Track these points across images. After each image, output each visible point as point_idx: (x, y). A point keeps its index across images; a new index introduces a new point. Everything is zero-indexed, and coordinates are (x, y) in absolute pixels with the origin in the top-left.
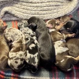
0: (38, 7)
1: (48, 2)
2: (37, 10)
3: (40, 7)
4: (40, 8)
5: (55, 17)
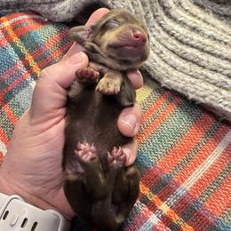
0: (173, 35)
1: (215, 39)
2: (163, 41)
3: (176, 39)
4: (175, 42)
5: (202, 94)
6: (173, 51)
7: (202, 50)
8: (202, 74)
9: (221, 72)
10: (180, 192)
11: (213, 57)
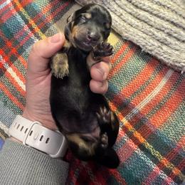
6: (130, 14)
7: (151, 13)
8: (150, 32)
9: (163, 31)
10: (135, 111)
11: (158, 19)
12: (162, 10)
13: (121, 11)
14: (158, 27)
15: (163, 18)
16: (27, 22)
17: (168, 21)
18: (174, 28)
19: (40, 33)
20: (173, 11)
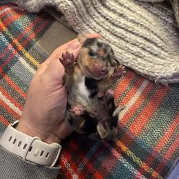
12: (135, 27)
13: (100, 27)
14: (133, 42)
15: (137, 35)
16: (10, 41)
17: (141, 37)
18: (147, 44)
19: (23, 51)
20: (145, 28)
